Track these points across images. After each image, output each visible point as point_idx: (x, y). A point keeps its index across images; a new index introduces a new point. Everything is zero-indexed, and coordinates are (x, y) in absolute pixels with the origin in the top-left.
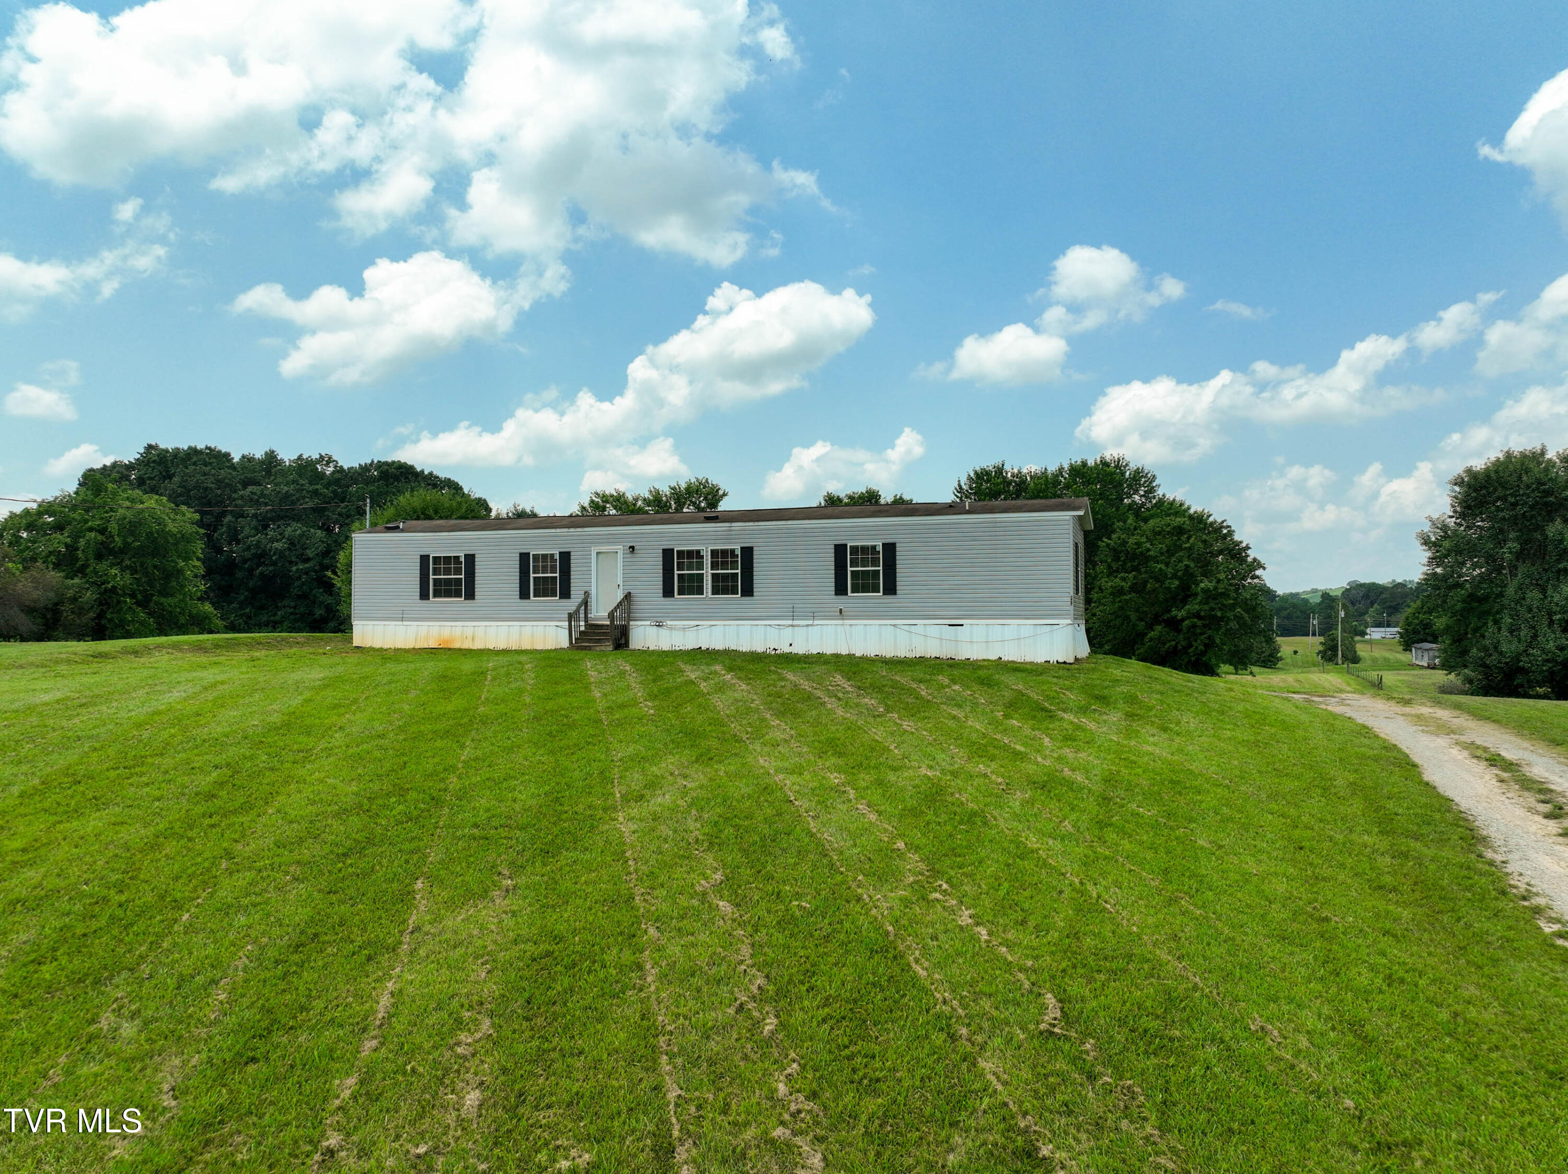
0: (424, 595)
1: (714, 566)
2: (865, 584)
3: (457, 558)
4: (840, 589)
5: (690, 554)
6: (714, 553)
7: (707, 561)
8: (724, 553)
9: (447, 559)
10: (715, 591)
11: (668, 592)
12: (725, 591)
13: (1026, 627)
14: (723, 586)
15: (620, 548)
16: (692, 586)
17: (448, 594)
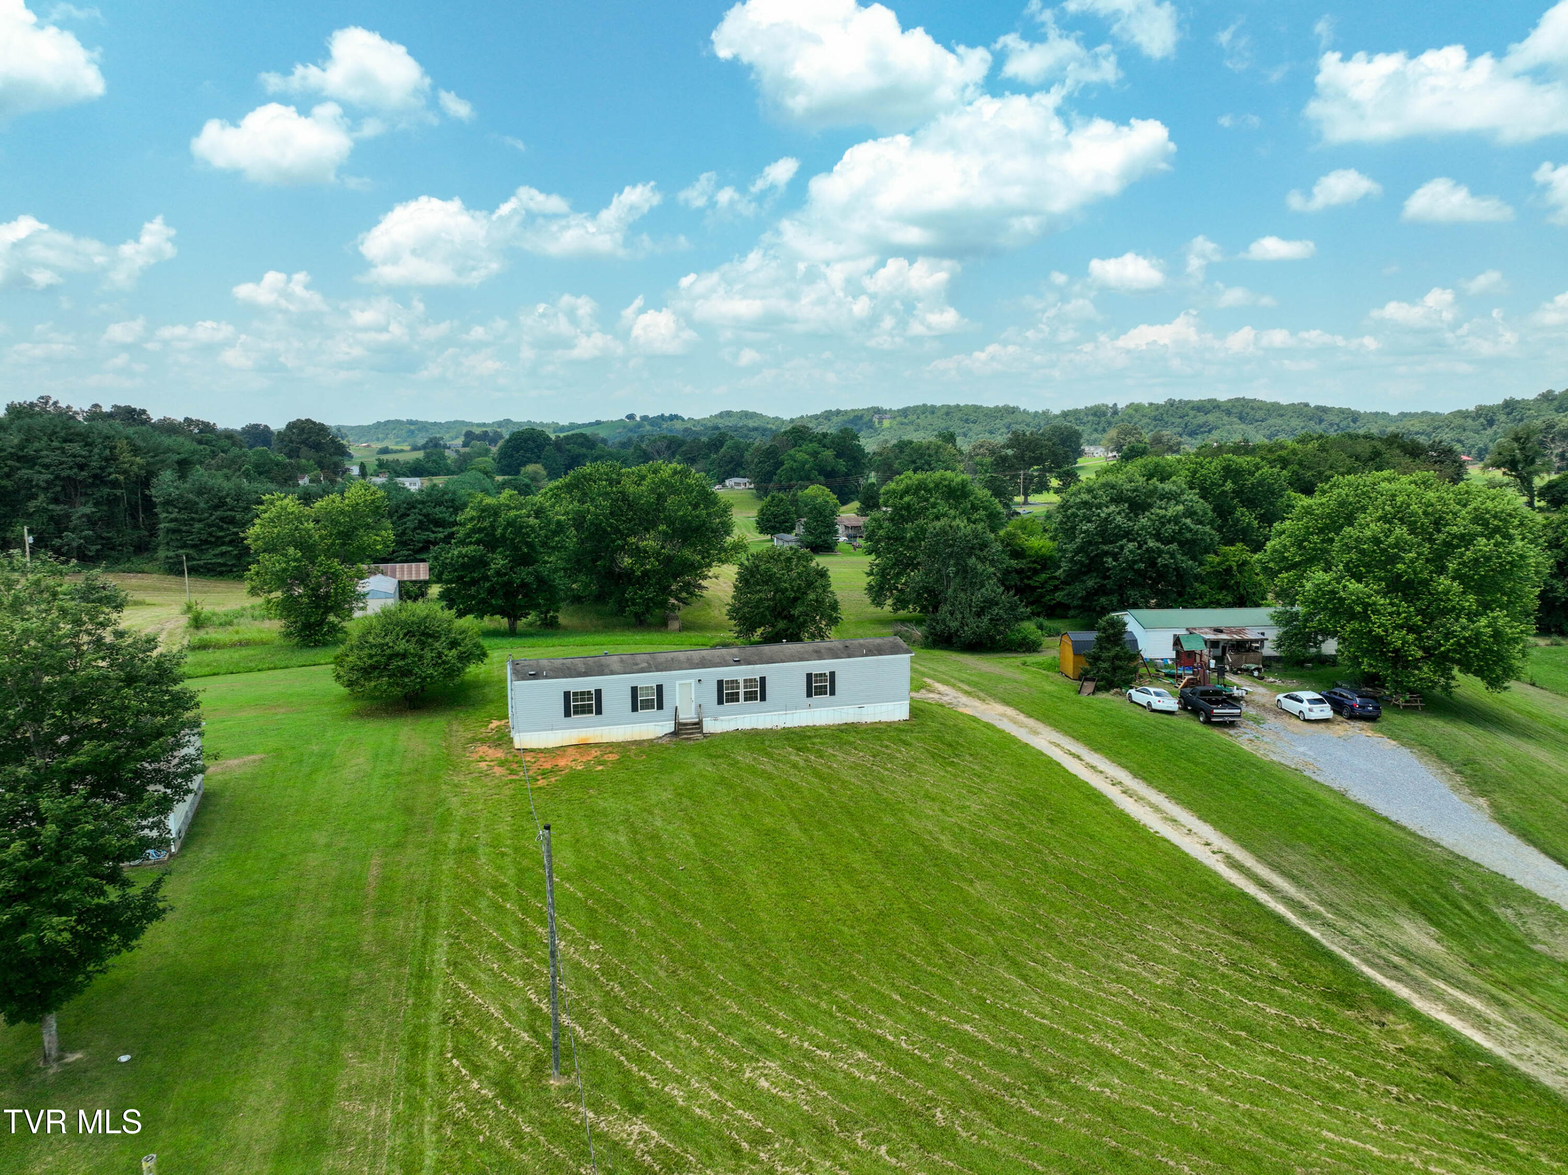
0: (567, 714)
1: (745, 687)
2: (821, 691)
3: (589, 693)
4: (809, 695)
5: (732, 682)
6: (745, 681)
7: (742, 685)
8: (751, 680)
9: (582, 693)
10: (746, 700)
11: (720, 702)
12: (751, 699)
13: (890, 705)
14: (750, 696)
15: (693, 682)
16: (734, 698)
17: (583, 712)
